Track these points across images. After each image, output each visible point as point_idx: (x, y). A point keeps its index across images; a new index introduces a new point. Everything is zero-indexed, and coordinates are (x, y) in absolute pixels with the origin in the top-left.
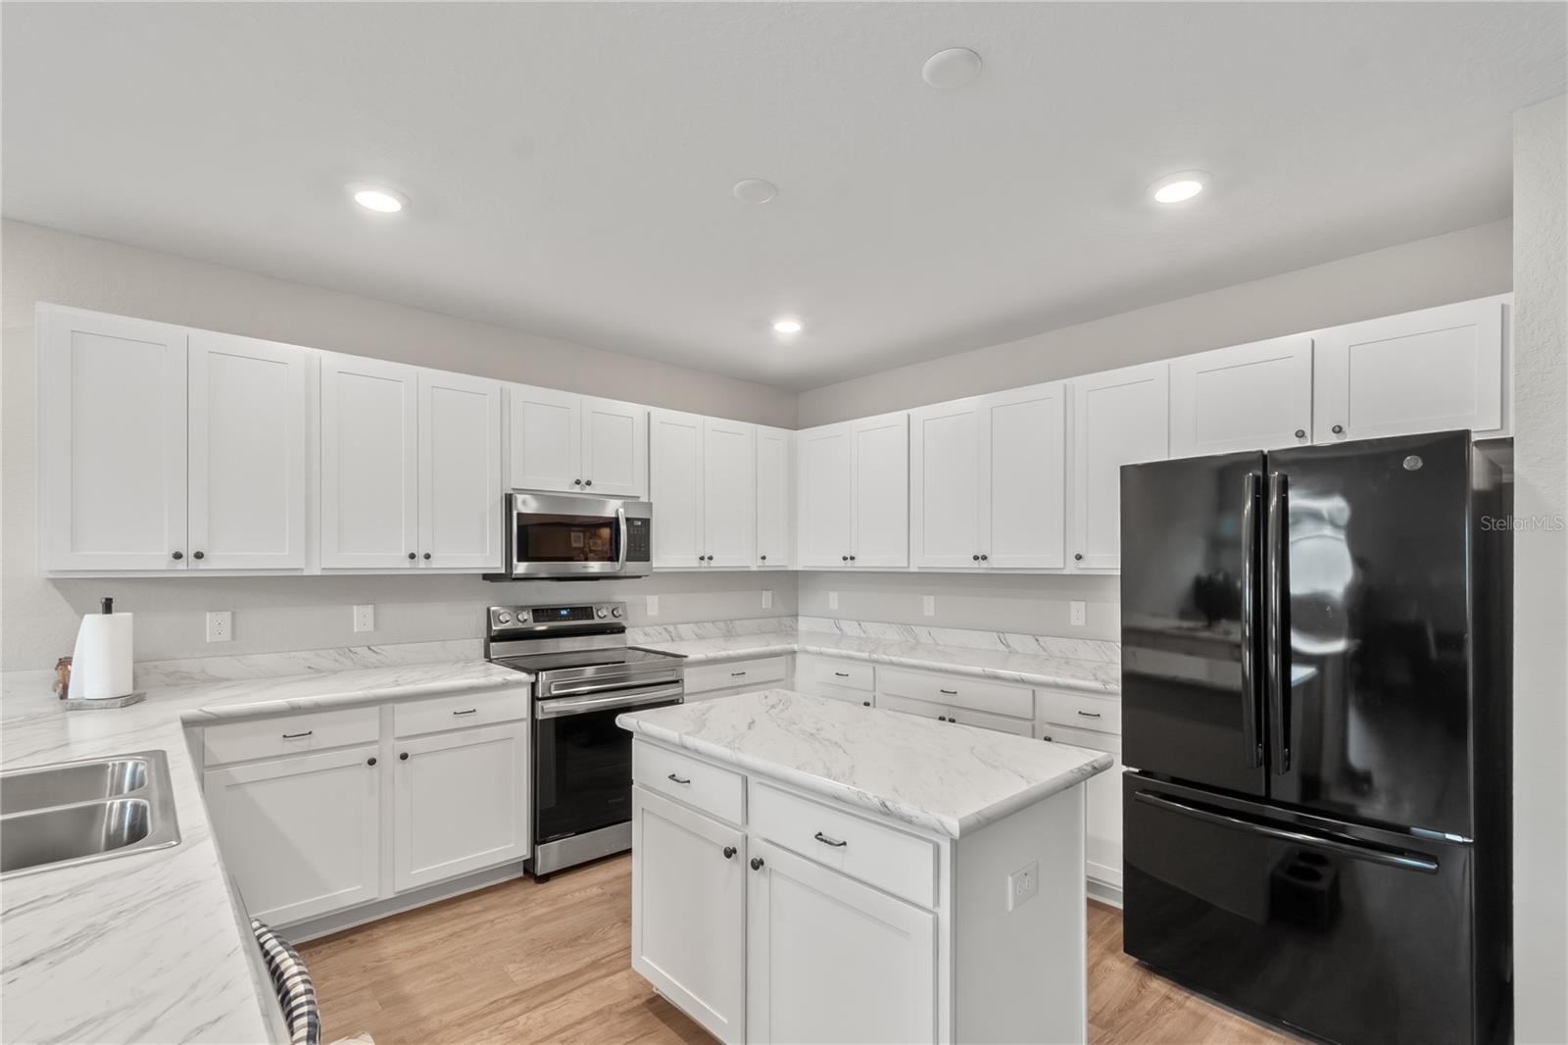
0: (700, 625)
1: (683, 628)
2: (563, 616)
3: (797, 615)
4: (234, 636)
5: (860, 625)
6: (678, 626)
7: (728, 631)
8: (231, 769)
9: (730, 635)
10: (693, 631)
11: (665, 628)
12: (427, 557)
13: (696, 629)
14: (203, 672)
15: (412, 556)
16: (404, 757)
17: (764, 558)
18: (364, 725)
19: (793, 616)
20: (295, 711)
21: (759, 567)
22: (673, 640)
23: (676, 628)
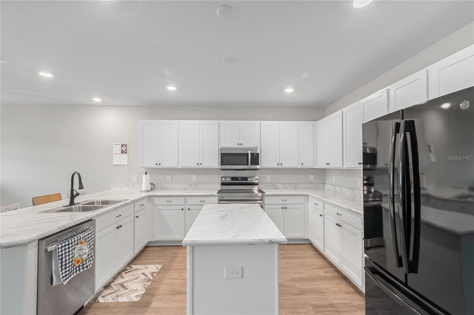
0: (285, 185)
1: (279, 185)
2: (240, 180)
3: (324, 183)
4: (171, 181)
5: (340, 188)
6: (277, 184)
7: (296, 187)
8: (158, 206)
9: (296, 188)
10: (283, 187)
11: (273, 185)
12: (201, 164)
13: (283, 186)
14: (166, 187)
15: (198, 164)
16: (189, 209)
17: (302, 164)
18: (181, 201)
19: (323, 184)
20: (168, 196)
21: (301, 167)
22: (275, 189)
23: (276, 185)
